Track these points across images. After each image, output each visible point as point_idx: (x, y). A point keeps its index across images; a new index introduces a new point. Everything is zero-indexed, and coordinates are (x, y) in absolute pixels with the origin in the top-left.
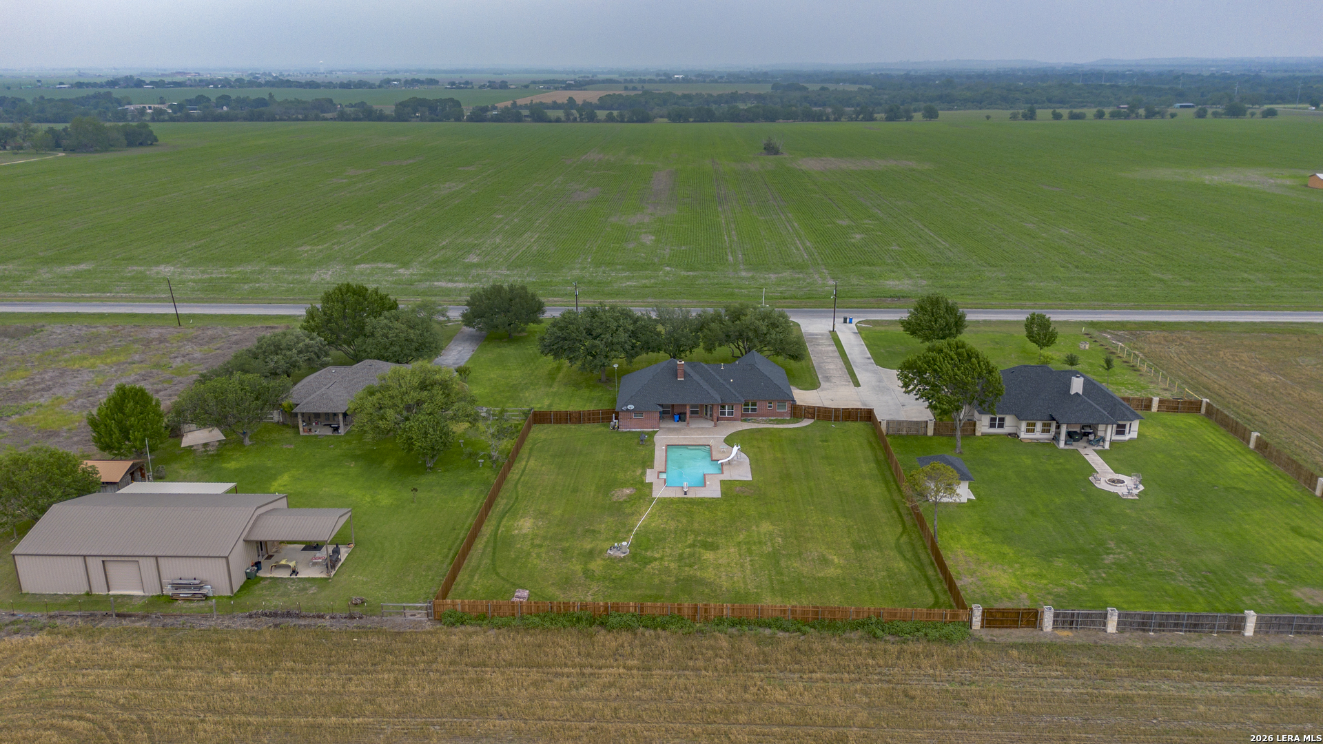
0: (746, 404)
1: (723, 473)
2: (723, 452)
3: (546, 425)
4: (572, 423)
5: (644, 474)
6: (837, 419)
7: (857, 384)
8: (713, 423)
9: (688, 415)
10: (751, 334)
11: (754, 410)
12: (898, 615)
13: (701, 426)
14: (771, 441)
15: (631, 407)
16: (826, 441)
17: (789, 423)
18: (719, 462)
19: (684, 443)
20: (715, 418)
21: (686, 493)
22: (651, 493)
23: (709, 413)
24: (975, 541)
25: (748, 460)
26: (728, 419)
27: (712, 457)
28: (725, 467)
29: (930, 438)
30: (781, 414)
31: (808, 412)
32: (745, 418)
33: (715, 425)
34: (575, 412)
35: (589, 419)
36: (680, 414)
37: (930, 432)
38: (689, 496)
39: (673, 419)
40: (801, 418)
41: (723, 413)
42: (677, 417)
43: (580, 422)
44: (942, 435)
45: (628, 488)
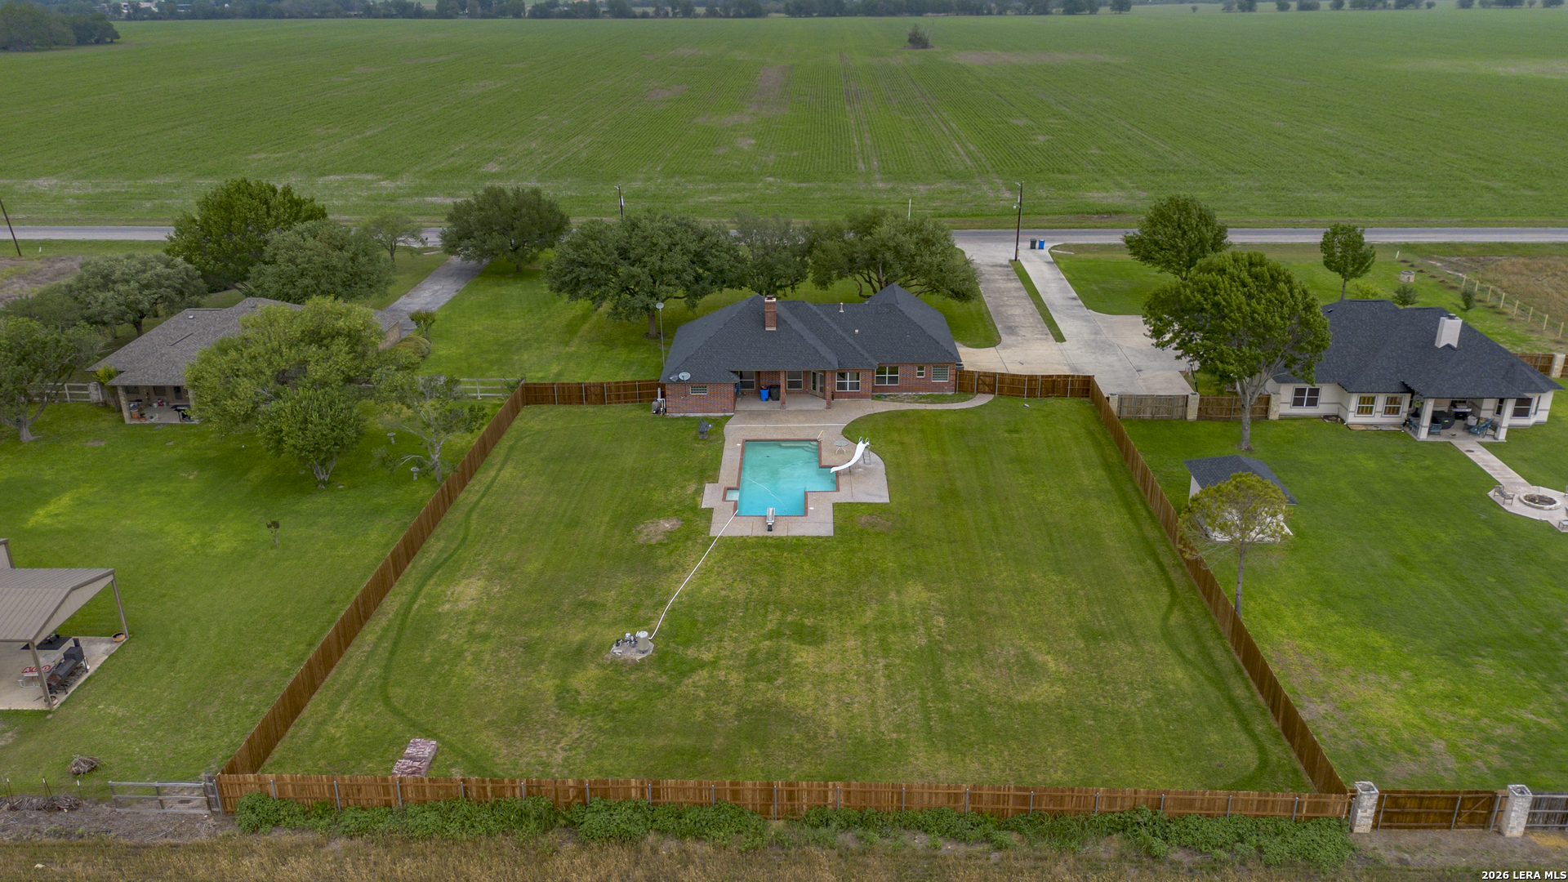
0: (881, 371)
1: (838, 490)
2: (841, 452)
3: (545, 407)
4: (590, 403)
5: (699, 492)
6: (1032, 393)
7: (1060, 338)
8: (824, 403)
9: (782, 390)
10: (889, 256)
11: (893, 380)
12: (1198, 804)
13: (805, 407)
14: (922, 431)
15: (685, 376)
16: (1016, 431)
17: (952, 400)
18: (833, 470)
19: (775, 437)
20: (829, 394)
21: (770, 529)
22: (708, 528)
23: (818, 386)
24: (1312, 621)
25: (882, 466)
26: (850, 396)
27: (820, 461)
28: (842, 480)
29: (1192, 423)
30: (939, 387)
31: (984, 383)
32: (877, 394)
33: (829, 406)
34: (594, 385)
35: (618, 397)
36: (770, 387)
37: (1192, 414)
38: (776, 533)
39: (758, 394)
40: (972, 391)
41: (842, 386)
42: (765, 393)
43: (603, 402)
44: (1211, 419)
45: (668, 518)
